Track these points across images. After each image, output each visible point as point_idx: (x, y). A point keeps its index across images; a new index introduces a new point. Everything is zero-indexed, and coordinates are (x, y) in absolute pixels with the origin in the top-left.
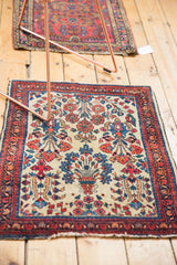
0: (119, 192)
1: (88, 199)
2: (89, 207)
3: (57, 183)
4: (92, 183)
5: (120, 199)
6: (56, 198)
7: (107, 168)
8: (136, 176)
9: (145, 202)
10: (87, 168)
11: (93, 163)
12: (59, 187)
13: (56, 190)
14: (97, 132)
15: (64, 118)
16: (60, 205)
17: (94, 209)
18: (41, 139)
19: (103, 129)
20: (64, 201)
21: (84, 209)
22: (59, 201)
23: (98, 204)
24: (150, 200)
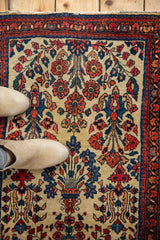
0: (102, 209)
1: (69, 220)
2: (69, 230)
3: (38, 199)
4: (75, 197)
5: (102, 219)
6: (37, 219)
7: (94, 174)
8: (124, 185)
9: (127, 224)
10: (71, 174)
11: (79, 167)
12: (40, 204)
13: (37, 209)
14: (88, 113)
15: (50, 90)
16: (40, 229)
17: (75, 232)
18: (23, 129)
19: (96, 108)
20: (45, 222)
21: (64, 233)
22: (39, 224)
23: (79, 226)
24: (133, 220)
